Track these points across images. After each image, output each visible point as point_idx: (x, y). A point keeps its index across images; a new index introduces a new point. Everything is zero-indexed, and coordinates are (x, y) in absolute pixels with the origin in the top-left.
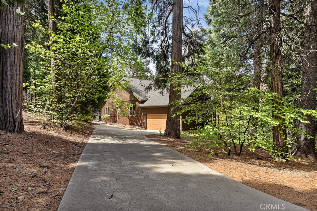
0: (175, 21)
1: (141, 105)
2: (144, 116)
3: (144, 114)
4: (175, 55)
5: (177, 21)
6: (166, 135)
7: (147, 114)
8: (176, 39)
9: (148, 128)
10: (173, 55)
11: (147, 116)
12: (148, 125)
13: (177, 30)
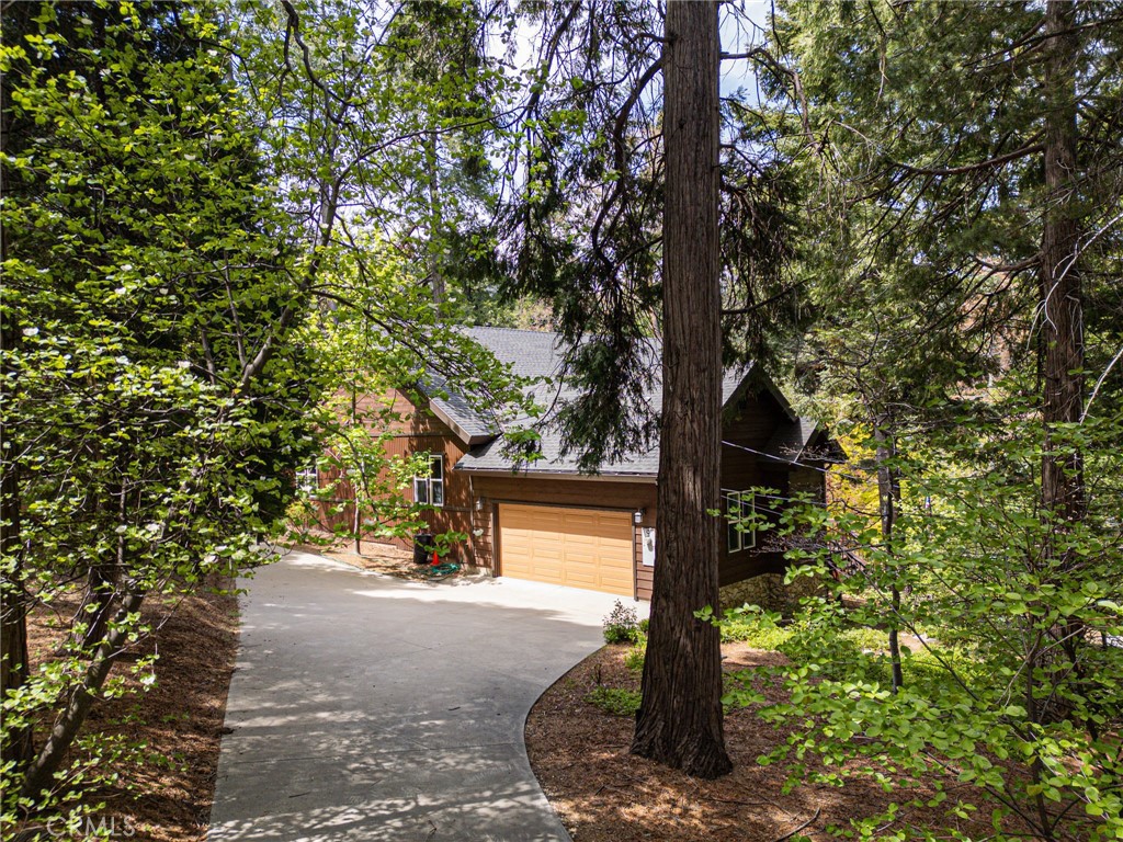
0: (681, 127)
1: (468, 461)
2: (484, 511)
3: (484, 505)
4: (685, 306)
5: (691, 128)
6: (651, 748)
7: (501, 505)
8: (689, 221)
9: (504, 572)
10: (676, 305)
11: (502, 514)
12: (504, 556)
13: (696, 174)
